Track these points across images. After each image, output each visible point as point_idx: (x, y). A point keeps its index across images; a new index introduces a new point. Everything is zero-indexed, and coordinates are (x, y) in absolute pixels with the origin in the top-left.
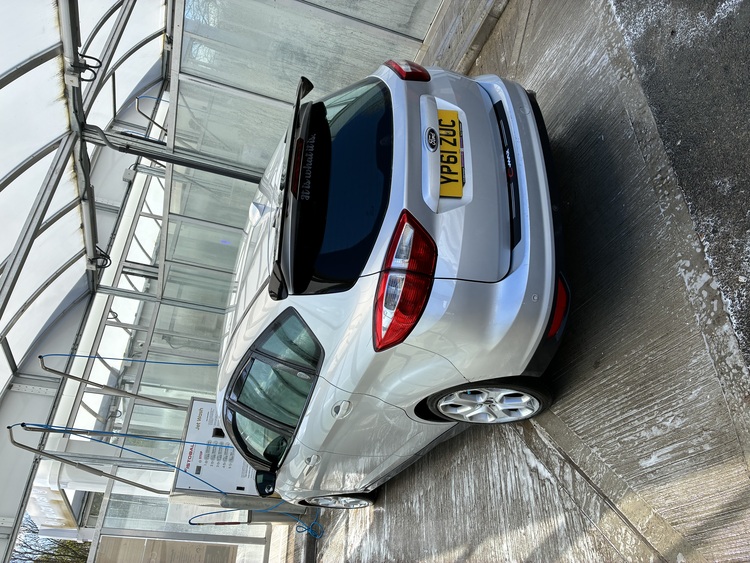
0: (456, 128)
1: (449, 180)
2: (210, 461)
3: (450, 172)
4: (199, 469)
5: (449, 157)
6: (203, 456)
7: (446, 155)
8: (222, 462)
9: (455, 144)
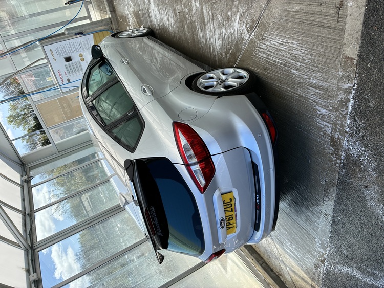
0: (233, 202)
1: (230, 228)
2: (71, 74)
3: (230, 224)
4: (68, 80)
5: (229, 219)
6: (67, 73)
7: (228, 218)
8: (77, 72)
9: (232, 211)
